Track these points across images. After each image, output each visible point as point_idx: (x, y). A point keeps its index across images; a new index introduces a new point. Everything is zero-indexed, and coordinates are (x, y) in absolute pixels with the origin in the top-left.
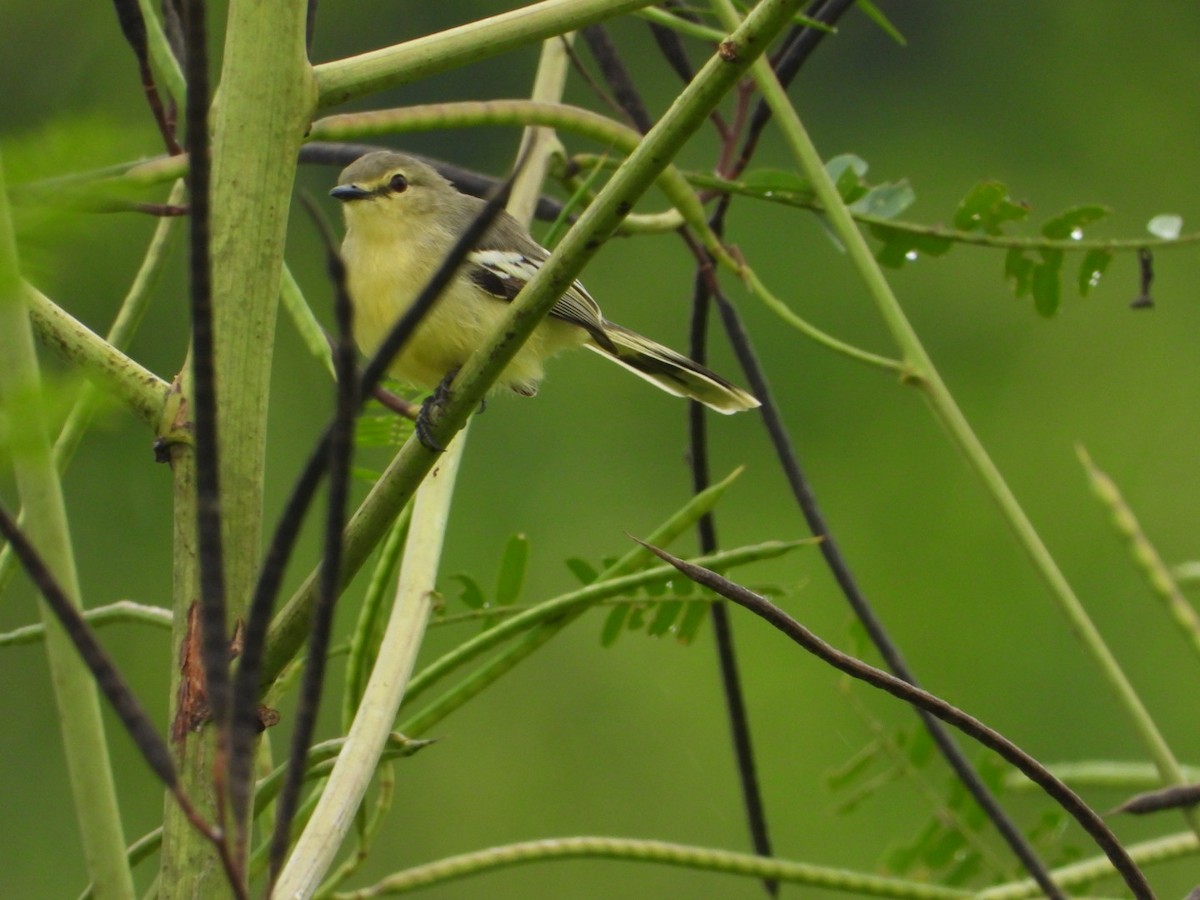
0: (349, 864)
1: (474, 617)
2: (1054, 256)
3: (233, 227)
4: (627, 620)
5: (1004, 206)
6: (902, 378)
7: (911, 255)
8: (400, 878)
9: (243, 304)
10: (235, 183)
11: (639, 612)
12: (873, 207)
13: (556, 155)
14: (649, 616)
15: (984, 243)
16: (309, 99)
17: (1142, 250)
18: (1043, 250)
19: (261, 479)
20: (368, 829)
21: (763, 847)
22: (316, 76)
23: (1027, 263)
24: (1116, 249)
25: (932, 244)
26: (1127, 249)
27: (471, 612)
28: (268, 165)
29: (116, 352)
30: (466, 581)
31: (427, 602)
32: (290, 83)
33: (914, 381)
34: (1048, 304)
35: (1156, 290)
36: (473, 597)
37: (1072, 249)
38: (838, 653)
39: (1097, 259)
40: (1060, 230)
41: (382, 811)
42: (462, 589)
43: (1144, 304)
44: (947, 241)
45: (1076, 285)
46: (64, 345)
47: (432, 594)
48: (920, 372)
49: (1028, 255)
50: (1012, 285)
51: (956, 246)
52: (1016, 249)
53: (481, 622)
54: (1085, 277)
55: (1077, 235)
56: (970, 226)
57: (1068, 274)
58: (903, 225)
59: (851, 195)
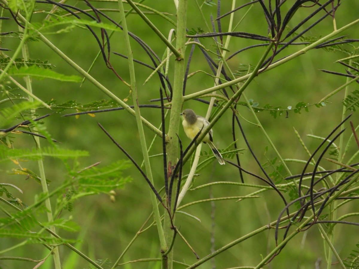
0: (192, 186)
1: (206, 156)
2: (276, 111)
3: (174, 116)
4: (225, 156)
5: (270, 106)
6: (258, 126)
7: (259, 111)
8: (198, 187)
9: (175, 125)
10: (174, 111)
11: (226, 155)
12: (254, 106)
13: (215, 100)
14: (228, 156)
15: (267, 110)
16: (183, 100)
17: (287, 111)
18: (274, 111)
19: (177, 146)
20: (194, 182)
21: (243, 182)
22: (184, 97)
23: (273, 112)
24: (283, 111)
25: (261, 110)
26: (285, 111)
27: (206, 155)
28: (178, 109)
29: (160, 131)
30: (205, 152)
31: (199, 157)
32: (181, 98)
33: (259, 127)
34: (275, 117)
35: (288, 116)
36: (206, 154)
37: (278, 111)
38: (246, 171)
39: (281, 112)
40: (277, 108)
41: (196, 179)
42: (205, 153)
43: (287, 117)
44: (263, 110)
45: (279, 115)
46: (154, 130)
47: (199, 156)
48: (260, 126)
49: (272, 111)
50: (271, 115)
51: (264, 110)
52: (271, 111)
53: (207, 157)
54: (280, 114)
55: (278, 109)
56: (266, 108)
57: (278, 113)
58: (257, 108)
59: (251, 104)
